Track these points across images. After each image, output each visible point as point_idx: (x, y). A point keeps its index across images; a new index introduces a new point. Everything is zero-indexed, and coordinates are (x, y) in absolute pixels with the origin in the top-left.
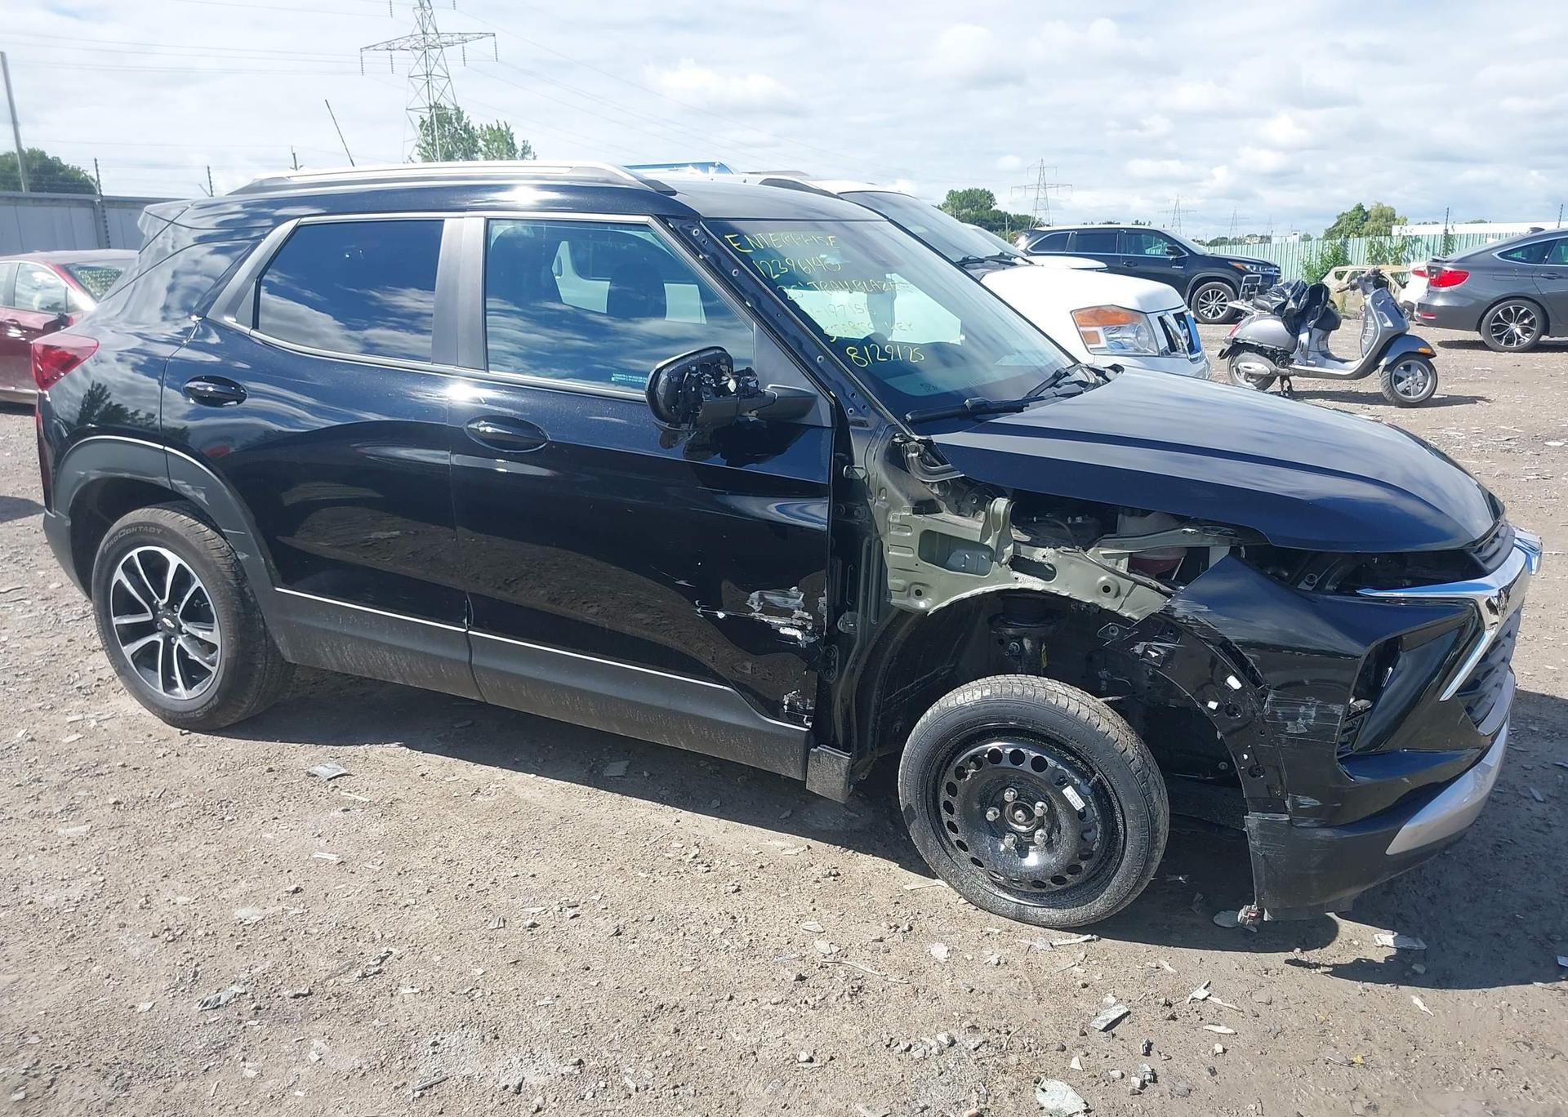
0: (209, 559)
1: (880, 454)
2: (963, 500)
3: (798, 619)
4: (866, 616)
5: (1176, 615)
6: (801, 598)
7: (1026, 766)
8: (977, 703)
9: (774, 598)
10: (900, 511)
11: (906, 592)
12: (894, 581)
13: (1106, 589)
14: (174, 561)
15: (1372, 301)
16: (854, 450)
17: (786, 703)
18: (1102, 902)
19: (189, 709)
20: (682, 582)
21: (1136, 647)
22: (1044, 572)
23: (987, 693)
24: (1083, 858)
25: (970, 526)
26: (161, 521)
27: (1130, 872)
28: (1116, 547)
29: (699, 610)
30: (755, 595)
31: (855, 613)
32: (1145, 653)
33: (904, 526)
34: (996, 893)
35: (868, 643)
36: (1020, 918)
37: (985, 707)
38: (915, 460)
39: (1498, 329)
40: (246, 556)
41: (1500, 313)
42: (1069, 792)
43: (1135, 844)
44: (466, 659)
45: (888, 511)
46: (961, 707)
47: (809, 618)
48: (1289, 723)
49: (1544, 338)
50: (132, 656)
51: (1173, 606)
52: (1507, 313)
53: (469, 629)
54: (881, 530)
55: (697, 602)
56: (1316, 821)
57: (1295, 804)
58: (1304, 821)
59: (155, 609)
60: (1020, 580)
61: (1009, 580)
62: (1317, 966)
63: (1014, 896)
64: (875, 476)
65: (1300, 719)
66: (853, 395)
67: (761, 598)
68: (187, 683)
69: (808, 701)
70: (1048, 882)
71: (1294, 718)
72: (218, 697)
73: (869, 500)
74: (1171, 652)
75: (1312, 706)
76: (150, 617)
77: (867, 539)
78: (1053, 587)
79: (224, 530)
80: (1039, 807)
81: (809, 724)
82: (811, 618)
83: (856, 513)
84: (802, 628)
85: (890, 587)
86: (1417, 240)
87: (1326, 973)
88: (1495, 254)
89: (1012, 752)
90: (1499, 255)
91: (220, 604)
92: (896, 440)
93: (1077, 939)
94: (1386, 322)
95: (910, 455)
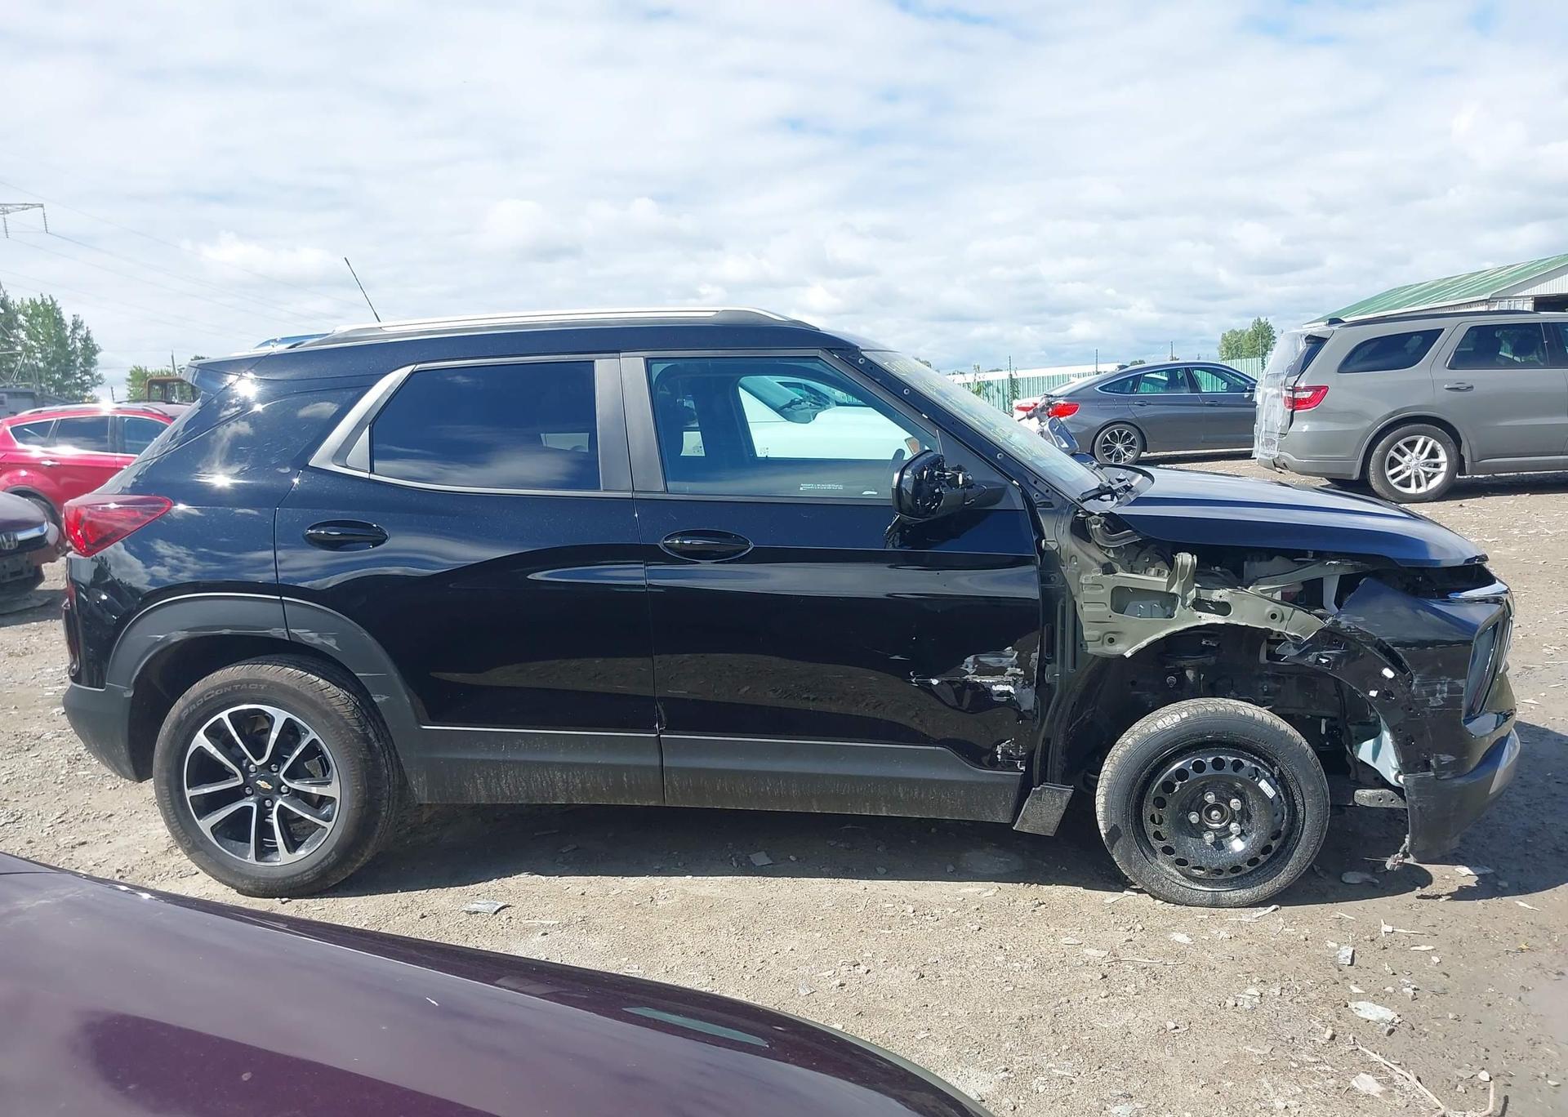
0: (328, 708)
1: (1067, 528)
2: (1135, 561)
3: (1010, 676)
4: (1064, 667)
5: (1342, 627)
6: (1015, 656)
7: (1228, 770)
8: (1178, 725)
9: (990, 660)
10: (1090, 573)
11: (1101, 641)
12: (1088, 633)
13: (1274, 616)
14: (280, 716)
15: (1049, 427)
16: (1045, 528)
17: (999, 752)
18: (1286, 874)
19: (292, 873)
20: (897, 657)
21: (1310, 657)
22: (1223, 608)
23: (1185, 715)
24: (1273, 838)
25: (1155, 579)
26: (264, 676)
27: (1309, 843)
28: (1271, 584)
29: (913, 680)
30: (970, 659)
31: (1054, 665)
32: (1318, 662)
33: (1097, 585)
34: (1192, 887)
35: (1067, 689)
36: (1216, 904)
37: (1185, 728)
38: (1098, 531)
39: (1107, 449)
40: (384, 698)
41: (1107, 436)
42: (1263, 785)
43: (1313, 818)
44: (657, 762)
45: (1079, 574)
46: (1164, 730)
47: (1020, 673)
48: (1430, 698)
49: (1144, 454)
50: (212, 829)
51: (1338, 620)
52: (1113, 435)
53: (662, 732)
54: (1074, 592)
55: (911, 674)
56: (1453, 773)
57: (1438, 761)
58: (1444, 774)
59: (245, 772)
60: (1203, 618)
61: (1194, 619)
62: (1440, 897)
63: (1208, 887)
64: (1065, 547)
65: (1438, 695)
66: (1035, 483)
67: (976, 661)
68: (290, 846)
69: (1021, 747)
70: (1245, 865)
71: (1433, 694)
72: (336, 853)
73: (1062, 567)
74: (1337, 656)
75: (1445, 683)
76: (241, 781)
77: (1061, 600)
78: (1232, 619)
79: (357, 674)
80: (1235, 803)
81: (1023, 768)
82: (1023, 673)
83: (1052, 579)
84: (1014, 684)
85: (1086, 639)
86: (989, 384)
87: (1448, 900)
88: (1097, 389)
89: (1213, 760)
90: (1099, 388)
91: (344, 753)
92: (1080, 515)
93: (1262, 911)
94: (1062, 444)
95: (1094, 527)
